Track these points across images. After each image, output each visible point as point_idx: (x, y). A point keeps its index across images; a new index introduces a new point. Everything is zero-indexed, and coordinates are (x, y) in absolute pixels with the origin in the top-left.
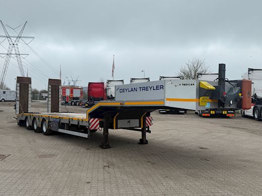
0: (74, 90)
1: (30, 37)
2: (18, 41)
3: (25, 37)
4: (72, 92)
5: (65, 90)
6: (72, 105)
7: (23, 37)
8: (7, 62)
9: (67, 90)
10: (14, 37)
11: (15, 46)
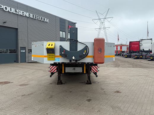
0: (122, 47)
1: (111, 18)
2: (105, 21)
3: (108, 18)
4: (121, 48)
5: (117, 47)
6: (121, 56)
7: (107, 18)
8: (99, 32)
9: (118, 47)
10: (102, 19)
11: (103, 23)
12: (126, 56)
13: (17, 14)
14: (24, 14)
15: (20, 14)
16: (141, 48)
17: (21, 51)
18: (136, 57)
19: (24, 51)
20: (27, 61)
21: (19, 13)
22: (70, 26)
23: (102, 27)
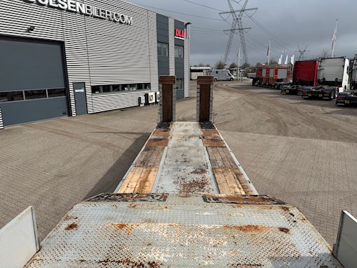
0: (279, 70)
2: (242, 15)
3: (249, 10)
4: (276, 73)
6: (275, 88)
7: (247, 10)
8: (231, 38)
10: (238, 11)
11: (239, 20)
12: (288, 91)
13: (58, 8)
14: (75, 8)
15: (65, 7)
16: (320, 76)
17: (76, 91)
18: (310, 95)
19: (82, 91)
20: (90, 111)
21: (63, 5)
22: (177, 30)
23: (237, 27)
